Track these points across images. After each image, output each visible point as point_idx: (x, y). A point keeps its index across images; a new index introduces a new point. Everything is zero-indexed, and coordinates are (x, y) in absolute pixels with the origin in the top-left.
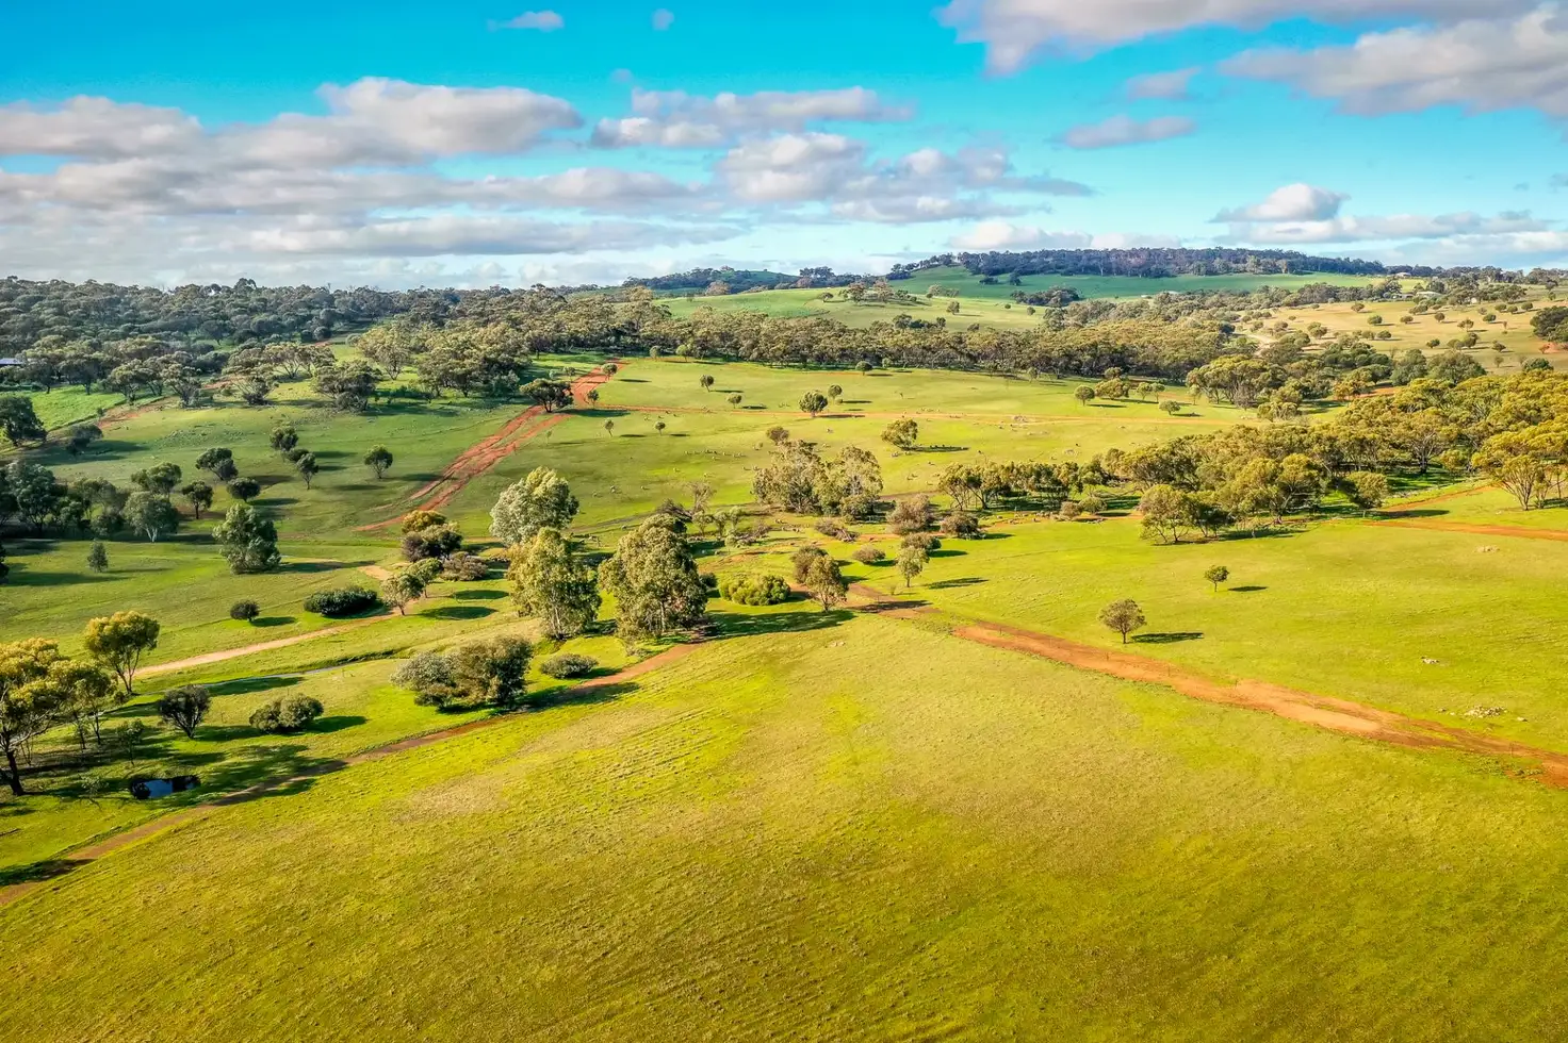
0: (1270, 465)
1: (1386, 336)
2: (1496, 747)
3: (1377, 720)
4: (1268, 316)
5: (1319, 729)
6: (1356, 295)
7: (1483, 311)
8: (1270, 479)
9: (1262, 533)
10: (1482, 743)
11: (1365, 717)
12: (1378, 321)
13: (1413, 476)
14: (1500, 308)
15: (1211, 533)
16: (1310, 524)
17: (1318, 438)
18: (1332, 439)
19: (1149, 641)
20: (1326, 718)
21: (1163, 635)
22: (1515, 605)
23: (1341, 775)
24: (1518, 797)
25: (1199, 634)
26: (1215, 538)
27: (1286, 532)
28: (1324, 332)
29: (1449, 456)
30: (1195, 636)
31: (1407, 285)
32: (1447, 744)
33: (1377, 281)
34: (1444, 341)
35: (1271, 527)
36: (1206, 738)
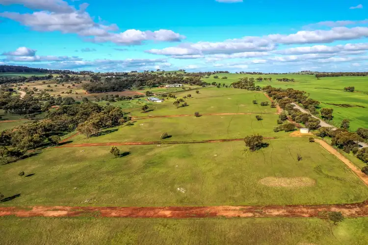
0: (30, 138)
1: (52, 90)
2: (92, 209)
3: (67, 210)
4: (22, 85)
5: (55, 217)
6: (43, 78)
7: (72, 83)
8: (31, 141)
9: (31, 155)
10: (89, 209)
11: (64, 210)
12: (49, 86)
13: (64, 131)
14: (75, 83)
15: (17, 158)
16: (43, 150)
17: (41, 126)
18: (44, 126)
19: (6, 201)
20: (56, 214)
21: (10, 198)
22: (90, 166)
23: (62, 230)
24: (97, 223)
25: (19, 195)
26: (18, 160)
27: (37, 154)
28: (37, 90)
29: (71, 126)
30: (18, 195)
31: (55, 76)
32: (82, 212)
33: (47, 75)
34: (65, 92)
35: (33, 153)
36: (27, 230)
